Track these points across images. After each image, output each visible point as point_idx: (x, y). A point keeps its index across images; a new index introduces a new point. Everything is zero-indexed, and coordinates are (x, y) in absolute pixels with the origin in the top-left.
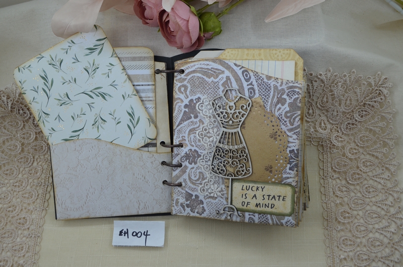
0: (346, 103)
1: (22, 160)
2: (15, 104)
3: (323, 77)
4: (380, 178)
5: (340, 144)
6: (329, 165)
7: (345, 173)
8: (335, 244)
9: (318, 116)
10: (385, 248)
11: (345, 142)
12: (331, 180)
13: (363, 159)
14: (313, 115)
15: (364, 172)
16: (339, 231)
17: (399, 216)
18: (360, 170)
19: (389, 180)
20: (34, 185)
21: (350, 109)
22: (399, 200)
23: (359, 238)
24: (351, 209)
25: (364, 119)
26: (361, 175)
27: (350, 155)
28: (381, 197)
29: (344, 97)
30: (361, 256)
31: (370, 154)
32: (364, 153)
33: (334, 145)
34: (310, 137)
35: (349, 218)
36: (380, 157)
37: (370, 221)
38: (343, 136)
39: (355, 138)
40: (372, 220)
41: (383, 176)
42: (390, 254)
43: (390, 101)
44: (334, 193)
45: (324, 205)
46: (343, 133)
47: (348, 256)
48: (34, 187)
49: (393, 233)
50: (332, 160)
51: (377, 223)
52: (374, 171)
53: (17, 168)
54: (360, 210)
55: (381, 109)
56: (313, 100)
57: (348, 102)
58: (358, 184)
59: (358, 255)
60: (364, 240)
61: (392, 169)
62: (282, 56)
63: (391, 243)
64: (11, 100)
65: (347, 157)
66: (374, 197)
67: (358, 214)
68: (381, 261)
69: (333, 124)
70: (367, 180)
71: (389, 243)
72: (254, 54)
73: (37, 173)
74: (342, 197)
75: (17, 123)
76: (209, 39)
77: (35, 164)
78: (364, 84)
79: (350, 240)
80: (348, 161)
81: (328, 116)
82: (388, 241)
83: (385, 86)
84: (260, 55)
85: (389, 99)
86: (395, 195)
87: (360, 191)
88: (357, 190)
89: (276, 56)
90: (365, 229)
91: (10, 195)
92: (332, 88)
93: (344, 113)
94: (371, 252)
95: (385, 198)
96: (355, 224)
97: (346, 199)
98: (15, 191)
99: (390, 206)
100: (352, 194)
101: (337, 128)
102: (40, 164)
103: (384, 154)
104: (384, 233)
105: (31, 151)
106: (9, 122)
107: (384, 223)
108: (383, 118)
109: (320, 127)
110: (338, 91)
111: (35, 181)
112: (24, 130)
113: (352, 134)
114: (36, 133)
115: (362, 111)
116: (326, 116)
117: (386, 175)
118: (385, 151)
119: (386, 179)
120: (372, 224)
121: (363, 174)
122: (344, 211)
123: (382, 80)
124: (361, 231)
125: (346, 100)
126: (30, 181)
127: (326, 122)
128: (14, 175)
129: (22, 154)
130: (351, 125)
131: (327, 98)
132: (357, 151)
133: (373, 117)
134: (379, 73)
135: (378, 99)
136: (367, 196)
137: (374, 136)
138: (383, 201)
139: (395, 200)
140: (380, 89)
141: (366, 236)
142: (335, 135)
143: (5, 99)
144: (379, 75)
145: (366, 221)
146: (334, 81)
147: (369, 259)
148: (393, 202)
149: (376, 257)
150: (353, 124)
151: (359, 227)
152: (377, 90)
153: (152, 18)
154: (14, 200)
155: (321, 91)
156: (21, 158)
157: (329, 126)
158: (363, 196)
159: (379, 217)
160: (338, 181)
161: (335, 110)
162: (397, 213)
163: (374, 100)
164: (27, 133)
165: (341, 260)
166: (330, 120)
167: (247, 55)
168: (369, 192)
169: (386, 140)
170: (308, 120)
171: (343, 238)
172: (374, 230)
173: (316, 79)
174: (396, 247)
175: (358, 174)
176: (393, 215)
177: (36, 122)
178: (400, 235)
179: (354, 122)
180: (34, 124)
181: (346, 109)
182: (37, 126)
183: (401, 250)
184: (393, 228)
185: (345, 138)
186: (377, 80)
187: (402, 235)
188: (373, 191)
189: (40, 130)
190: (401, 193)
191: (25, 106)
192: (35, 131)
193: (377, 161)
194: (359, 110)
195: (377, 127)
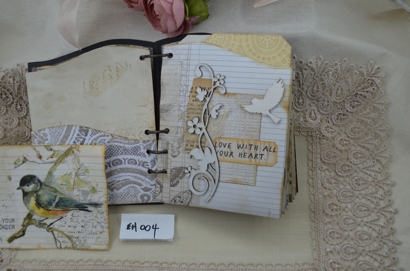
0: (337, 93)
3: (314, 66)
4: (371, 170)
5: (330, 135)
6: (318, 156)
7: (334, 164)
8: (322, 236)
9: (309, 106)
10: (373, 242)
11: (336, 133)
12: (319, 171)
13: (354, 150)
14: (303, 105)
15: (354, 164)
16: (326, 224)
17: (389, 210)
18: (350, 162)
19: (380, 172)
21: (341, 99)
22: (389, 193)
23: (347, 231)
24: (339, 201)
25: (355, 109)
26: (351, 167)
27: (340, 147)
28: (371, 189)
29: (335, 86)
31: (361, 146)
32: (355, 144)
33: (323, 136)
34: (299, 127)
35: (337, 210)
36: (371, 149)
37: (359, 214)
38: (333, 127)
39: (345, 129)
40: (361, 213)
41: (374, 169)
42: (379, 248)
43: (382, 91)
44: (322, 185)
45: (312, 197)
46: (333, 124)
47: (335, 249)
49: (382, 227)
50: (321, 151)
51: (366, 216)
52: (365, 164)
54: (349, 202)
55: (373, 100)
56: (303, 89)
57: (339, 92)
58: (347, 176)
59: (345, 249)
60: (352, 234)
61: (384, 161)
62: (269, 42)
63: (380, 236)
66: (364, 189)
67: (346, 207)
68: (369, 255)
69: (323, 114)
70: (357, 172)
71: (377, 237)
72: (241, 39)
74: (330, 189)
76: (196, 24)
78: (356, 73)
79: (337, 233)
80: (338, 152)
81: (319, 105)
82: (377, 235)
83: (377, 75)
84: (247, 40)
85: (382, 89)
86: (386, 188)
87: (349, 184)
88: (346, 182)
89: (263, 42)
90: (353, 222)
92: (323, 77)
93: (335, 103)
94: (359, 246)
95: (375, 191)
96: (343, 216)
97: (334, 191)
99: (380, 199)
100: (341, 186)
101: (328, 118)
103: (376, 146)
104: (373, 227)
105: (14, 136)
107: (374, 216)
108: (375, 109)
109: (310, 117)
110: (329, 80)
112: (7, 115)
113: (343, 125)
114: (19, 118)
115: (354, 101)
116: (317, 106)
117: (377, 167)
118: (376, 143)
119: (377, 172)
120: (360, 217)
121: (353, 166)
122: (332, 204)
123: (374, 70)
124: (349, 224)
125: (337, 90)
127: (316, 112)
130: (342, 116)
131: (318, 87)
132: (347, 142)
133: (365, 108)
134: (372, 62)
135: (371, 89)
136: (357, 189)
137: (366, 127)
138: (373, 194)
139: (385, 193)
140: (373, 78)
141: (354, 229)
142: (325, 126)
144: (371, 64)
145: (355, 214)
146: (325, 70)
147: (356, 253)
148: (383, 196)
149: (364, 250)
150: (344, 115)
151: (347, 220)
152: (369, 79)
153: (137, 2)
155: (311, 80)
157: (319, 116)
158: (352, 188)
159: (368, 210)
160: (327, 172)
161: (326, 100)
162: (387, 206)
163: (366, 90)
164: (10, 118)
165: (327, 253)
166: (320, 110)
167: (234, 40)
168: (359, 185)
169: (378, 132)
170: (298, 109)
171: (330, 231)
172: (362, 224)
173: (306, 67)
174: (385, 241)
175: (348, 166)
176: (383, 208)
177: (19, 107)
178: (390, 229)
179: (345, 112)
180: (17, 109)
181: (337, 99)
182: (21, 111)
183: (390, 244)
184: (382, 222)
185: (336, 128)
186: (370, 69)
187: (392, 229)
188: (363, 184)
189: (23, 115)
190: (392, 186)
191: (8, 90)
192: (18, 116)
193: (368, 153)
194: (351, 100)
195: (369, 118)
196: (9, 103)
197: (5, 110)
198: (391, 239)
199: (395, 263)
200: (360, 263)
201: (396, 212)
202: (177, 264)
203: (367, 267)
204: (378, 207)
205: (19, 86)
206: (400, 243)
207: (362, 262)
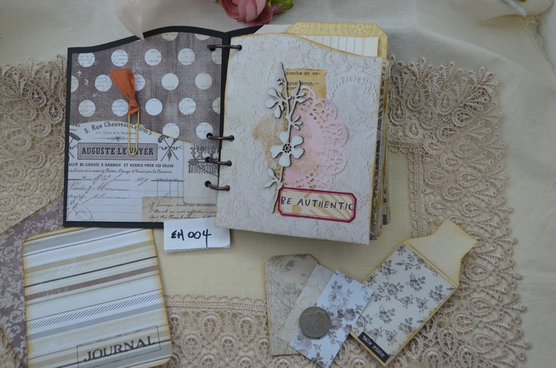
0: (442, 103)
1: (31, 159)
2: (29, 85)
3: (415, 69)
4: (484, 194)
5: (434, 153)
6: (421, 177)
7: (440, 188)
9: (409, 119)
10: (489, 276)
11: (442, 151)
12: (422, 195)
13: (463, 172)
14: (401, 118)
15: (463, 187)
17: (507, 240)
18: (459, 184)
19: (494, 197)
20: (45, 189)
21: (448, 111)
22: (506, 221)
25: (464, 124)
26: (460, 190)
27: (447, 166)
28: (485, 216)
29: (440, 95)
31: (471, 167)
32: (465, 165)
33: (426, 153)
34: (398, 143)
36: (483, 170)
38: (438, 144)
39: (453, 147)
41: (487, 193)
42: (496, 283)
43: (496, 102)
44: (426, 210)
45: (414, 223)
46: (438, 141)
48: (45, 192)
49: (499, 259)
50: (424, 171)
51: (480, 247)
52: (476, 187)
53: (23, 168)
55: (485, 113)
56: (402, 97)
57: (445, 102)
58: (456, 201)
61: (499, 184)
63: (497, 270)
64: (24, 80)
65: (443, 168)
66: (476, 216)
68: (484, 292)
69: (426, 129)
70: (468, 197)
71: (494, 271)
72: (329, 29)
73: (49, 175)
74: (436, 215)
75: (29, 111)
76: (278, 13)
77: (48, 165)
78: (464, 80)
80: (444, 172)
81: (421, 118)
82: (493, 268)
83: (490, 83)
85: (495, 100)
86: (502, 215)
87: (459, 210)
88: (455, 208)
91: (12, 200)
92: (426, 84)
93: (439, 115)
95: (489, 218)
97: (441, 218)
98: (19, 195)
99: (495, 227)
100: (449, 212)
101: (432, 134)
102: (54, 164)
103: (489, 166)
104: (488, 259)
105: (44, 148)
106: (18, 110)
107: (489, 247)
108: (488, 124)
109: (411, 131)
110: (433, 87)
111: (47, 184)
112: (37, 121)
113: (450, 143)
114: (52, 125)
115: (462, 114)
116: (418, 119)
117: (491, 192)
118: (489, 163)
119: (491, 196)
121: (463, 190)
123: (486, 77)
125: (443, 100)
126: (40, 185)
127: (418, 126)
128: (19, 177)
129: (32, 153)
130: (448, 131)
131: (419, 96)
132: (455, 162)
133: (475, 122)
134: (483, 68)
136: (468, 216)
137: (477, 145)
138: (487, 221)
139: (501, 220)
140: (484, 87)
141: (466, 261)
142: (429, 142)
143: (16, 78)
144: (482, 70)
146: (428, 75)
147: (469, 288)
148: (500, 223)
149: (478, 286)
150: (451, 130)
152: (480, 88)
154: (18, 206)
155: (412, 87)
156: (30, 157)
157: (421, 131)
158: (462, 215)
159: (482, 240)
160: (432, 196)
161: (429, 112)
162: (504, 236)
163: (476, 100)
164: (41, 125)
166: (423, 124)
168: (470, 211)
169: (491, 150)
170: (396, 123)
172: (476, 256)
173: (406, 70)
174: (503, 275)
175: (457, 189)
176: (500, 238)
177: (53, 111)
178: (508, 262)
179: (452, 127)
180: (50, 113)
181: (442, 111)
182: (55, 116)
183: (510, 279)
184: (499, 253)
185: (441, 146)
186: (481, 77)
187: (511, 261)
188: (475, 210)
189: (57, 122)
190: (509, 212)
191: (42, 89)
192: (51, 122)
193: (479, 175)
194: (459, 113)
195: (480, 134)
196: (41, 106)
197: (35, 115)
198: (510, 273)
199: (516, 300)
200: (474, 300)
201: (515, 242)
202: (251, 300)
203: (483, 305)
204: (494, 237)
205: (57, 83)
206: (521, 278)
207: (477, 299)
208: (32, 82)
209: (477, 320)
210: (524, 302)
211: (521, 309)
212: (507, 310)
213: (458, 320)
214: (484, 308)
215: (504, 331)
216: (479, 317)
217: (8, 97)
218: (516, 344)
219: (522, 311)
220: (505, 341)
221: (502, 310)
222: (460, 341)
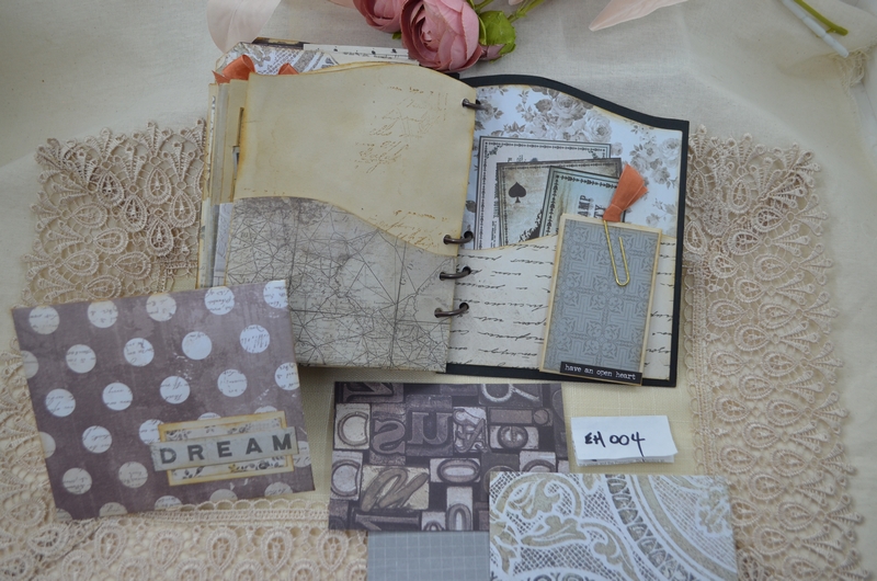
0: (735, 196)
2: (101, 171)
4: (799, 340)
5: (724, 276)
6: (703, 314)
7: (731, 331)
8: (714, 460)
10: (806, 469)
11: (735, 272)
12: (704, 343)
13: (768, 304)
15: (768, 330)
16: (720, 437)
17: (833, 412)
18: (761, 325)
19: (815, 344)
21: (744, 208)
22: (834, 382)
23: (758, 450)
24: (741, 397)
25: (767, 229)
26: (763, 334)
27: (742, 297)
28: (800, 375)
29: (731, 184)
30: (762, 482)
31: (779, 296)
32: (770, 293)
33: (713, 277)
35: (737, 413)
36: (798, 301)
37: (779, 420)
38: (730, 260)
39: (752, 265)
40: (782, 418)
41: (804, 337)
42: (817, 479)
43: (816, 195)
44: (709, 368)
45: (692, 390)
46: (730, 255)
47: (739, 482)
49: (821, 442)
50: (708, 304)
51: (791, 425)
52: (787, 328)
55: (800, 212)
57: (739, 193)
58: (755, 352)
59: (757, 482)
60: (767, 455)
61: (822, 322)
63: (818, 459)
64: (94, 163)
65: (737, 301)
66: (786, 376)
67: (755, 408)
68: (800, 493)
69: (711, 237)
70: (774, 346)
71: (814, 462)
74: (724, 376)
78: (768, 162)
79: (741, 453)
80: (738, 307)
81: (704, 219)
82: (813, 457)
83: (807, 167)
85: (816, 192)
86: (827, 372)
87: (759, 366)
88: (753, 362)
90: (769, 434)
92: (709, 165)
93: (732, 215)
94: (782, 476)
95: (807, 377)
96: (749, 424)
97: (732, 380)
99: (816, 393)
100: (745, 371)
101: (721, 243)
103: (807, 295)
104: (805, 443)
105: (118, 271)
106: (79, 212)
107: (805, 424)
108: (804, 228)
109: (690, 241)
110: (720, 171)
112: (107, 229)
113: (747, 257)
114: (130, 235)
115: (766, 213)
116: (700, 220)
117: (810, 336)
118: (808, 290)
119: (810, 343)
120: (782, 427)
121: (767, 334)
122: (729, 402)
123: (800, 157)
124: (760, 438)
125: (736, 190)
127: (700, 231)
129: (100, 277)
130: (745, 241)
131: (700, 185)
132: (755, 289)
133: (786, 227)
136: (773, 375)
137: (788, 261)
138: (803, 383)
139: (826, 381)
140: (799, 172)
141: (771, 447)
142: (717, 257)
143: (82, 159)
145: (772, 421)
146: (711, 151)
147: (777, 488)
148: (824, 386)
149: (791, 485)
150: (749, 238)
151: (757, 431)
152: (792, 174)
156: (97, 285)
157: (705, 240)
158: (765, 374)
159: (795, 414)
160: (719, 345)
161: (716, 209)
162: (830, 405)
163: (787, 193)
164: (113, 235)
166: (707, 228)
168: (777, 368)
169: (811, 269)
171: (728, 450)
172: (786, 438)
174: (828, 468)
175: (757, 333)
176: (822, 409)
177: (133, 212)
178: (835, 447)
179: (751, 233)
180: (128, 215)
181: (735, 208)
182: (136, 220)
183: (838, 473)
184: (821, 433)
185: (734, 263)
186: (793, 156)
187: (839, 446)
188: (785, 365)
189: (139, 229)
190: (838, 368)
191: (119, 176)
192: (128, 229)
193: (792, 308)
194: (761, 211)
195: (793, 244)
196: (115, 205)
197: (105, 219)
198: (838, 464)
199: (848, 506)
200: (785, 507)
201: (847, 418)
203: (799, 514)
204: (813, 408)
205: (144, 167)
207: (789, 505)
208: (106, 165)
209: (792, 536)
210: (860, 510)
211: (856, 519)
212: (834, 521)
213: (763, 537)
214: (801, 517)
215: (832, 553)
216: (793, 531)
217: (66, 192)
218: (851, 572)
219: (857, 523)
220: (834, 568)
221: (827, 521)
222: (767, 568)
